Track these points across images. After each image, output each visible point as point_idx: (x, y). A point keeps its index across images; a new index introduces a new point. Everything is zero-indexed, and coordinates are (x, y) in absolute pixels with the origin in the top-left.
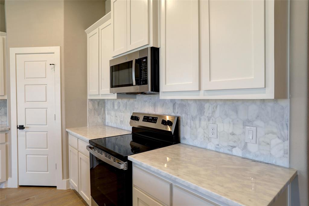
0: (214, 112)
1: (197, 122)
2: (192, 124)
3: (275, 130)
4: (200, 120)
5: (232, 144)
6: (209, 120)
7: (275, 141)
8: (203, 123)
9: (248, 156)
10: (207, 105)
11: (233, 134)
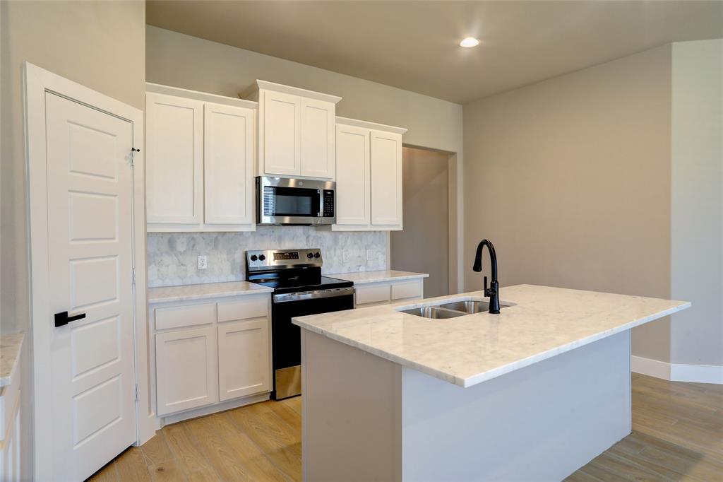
0: (346, 242)
1: (332, 252)
2: (328, 253)
3: (380, 250)
4: (335, 249)
5: (359, 264)
6: (343, 249)
7: (380, 256)
8: (338, 252)
9: (369, 270)
10: (340, 236)
11: (359, 257)
